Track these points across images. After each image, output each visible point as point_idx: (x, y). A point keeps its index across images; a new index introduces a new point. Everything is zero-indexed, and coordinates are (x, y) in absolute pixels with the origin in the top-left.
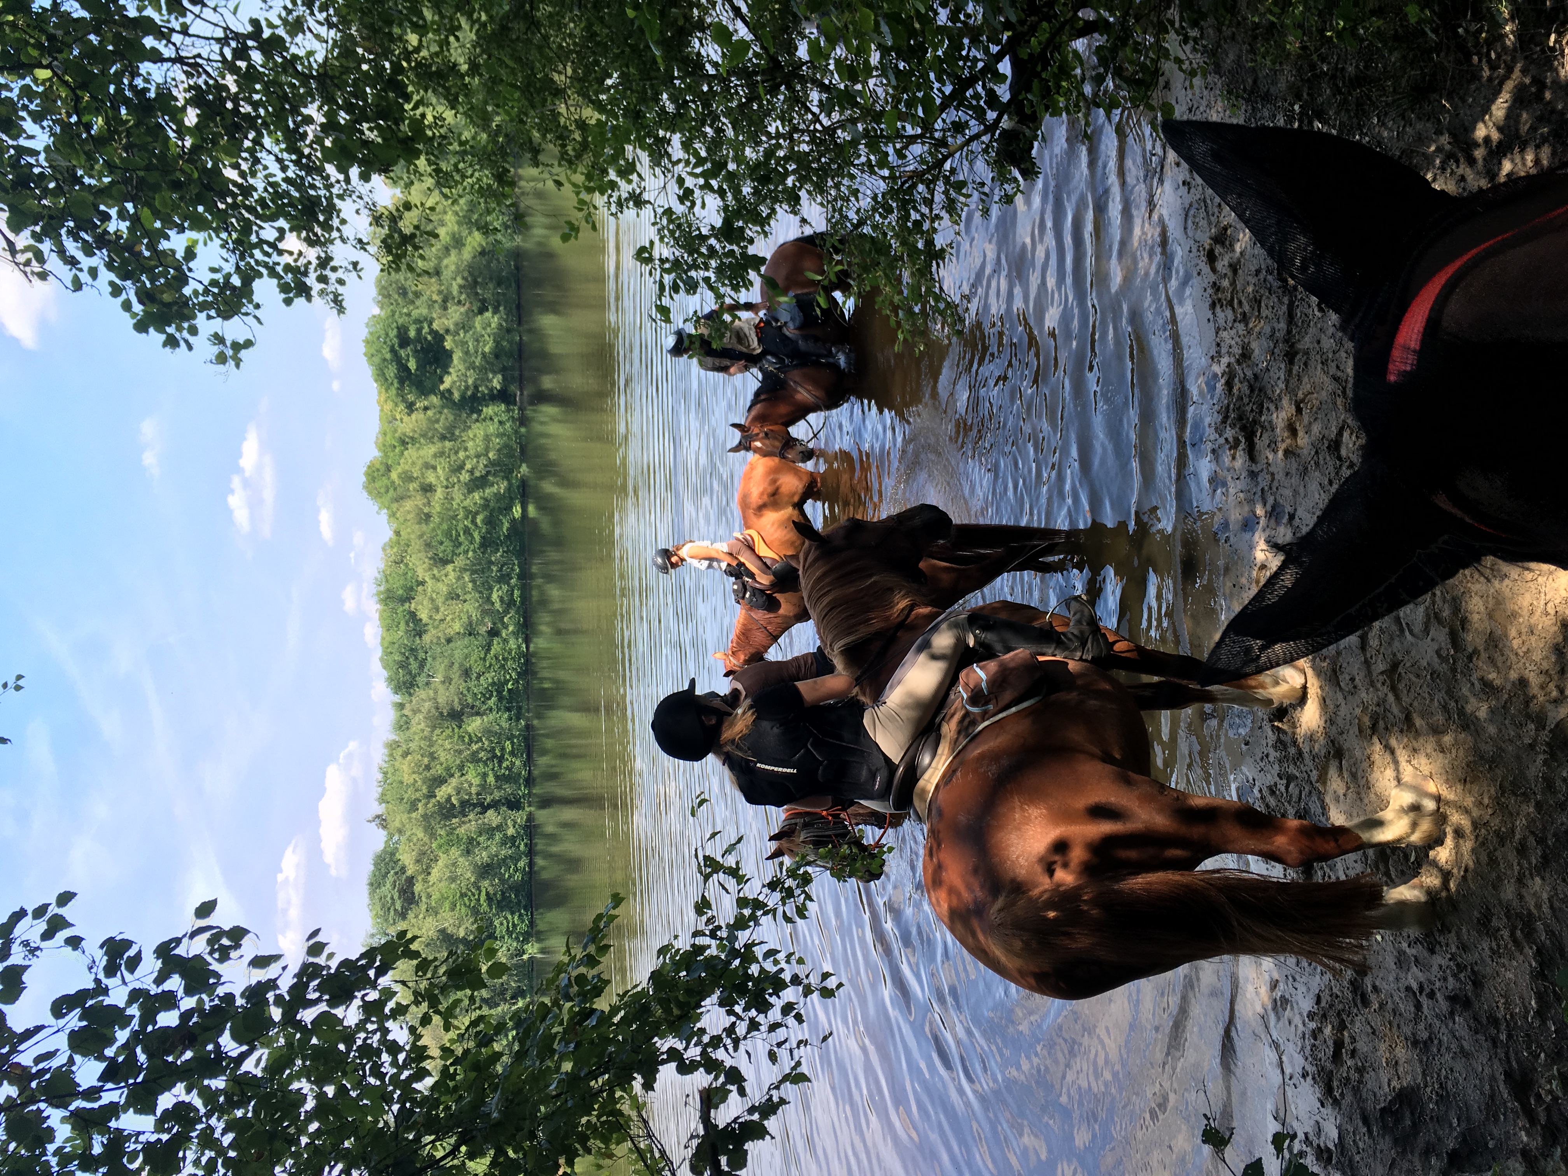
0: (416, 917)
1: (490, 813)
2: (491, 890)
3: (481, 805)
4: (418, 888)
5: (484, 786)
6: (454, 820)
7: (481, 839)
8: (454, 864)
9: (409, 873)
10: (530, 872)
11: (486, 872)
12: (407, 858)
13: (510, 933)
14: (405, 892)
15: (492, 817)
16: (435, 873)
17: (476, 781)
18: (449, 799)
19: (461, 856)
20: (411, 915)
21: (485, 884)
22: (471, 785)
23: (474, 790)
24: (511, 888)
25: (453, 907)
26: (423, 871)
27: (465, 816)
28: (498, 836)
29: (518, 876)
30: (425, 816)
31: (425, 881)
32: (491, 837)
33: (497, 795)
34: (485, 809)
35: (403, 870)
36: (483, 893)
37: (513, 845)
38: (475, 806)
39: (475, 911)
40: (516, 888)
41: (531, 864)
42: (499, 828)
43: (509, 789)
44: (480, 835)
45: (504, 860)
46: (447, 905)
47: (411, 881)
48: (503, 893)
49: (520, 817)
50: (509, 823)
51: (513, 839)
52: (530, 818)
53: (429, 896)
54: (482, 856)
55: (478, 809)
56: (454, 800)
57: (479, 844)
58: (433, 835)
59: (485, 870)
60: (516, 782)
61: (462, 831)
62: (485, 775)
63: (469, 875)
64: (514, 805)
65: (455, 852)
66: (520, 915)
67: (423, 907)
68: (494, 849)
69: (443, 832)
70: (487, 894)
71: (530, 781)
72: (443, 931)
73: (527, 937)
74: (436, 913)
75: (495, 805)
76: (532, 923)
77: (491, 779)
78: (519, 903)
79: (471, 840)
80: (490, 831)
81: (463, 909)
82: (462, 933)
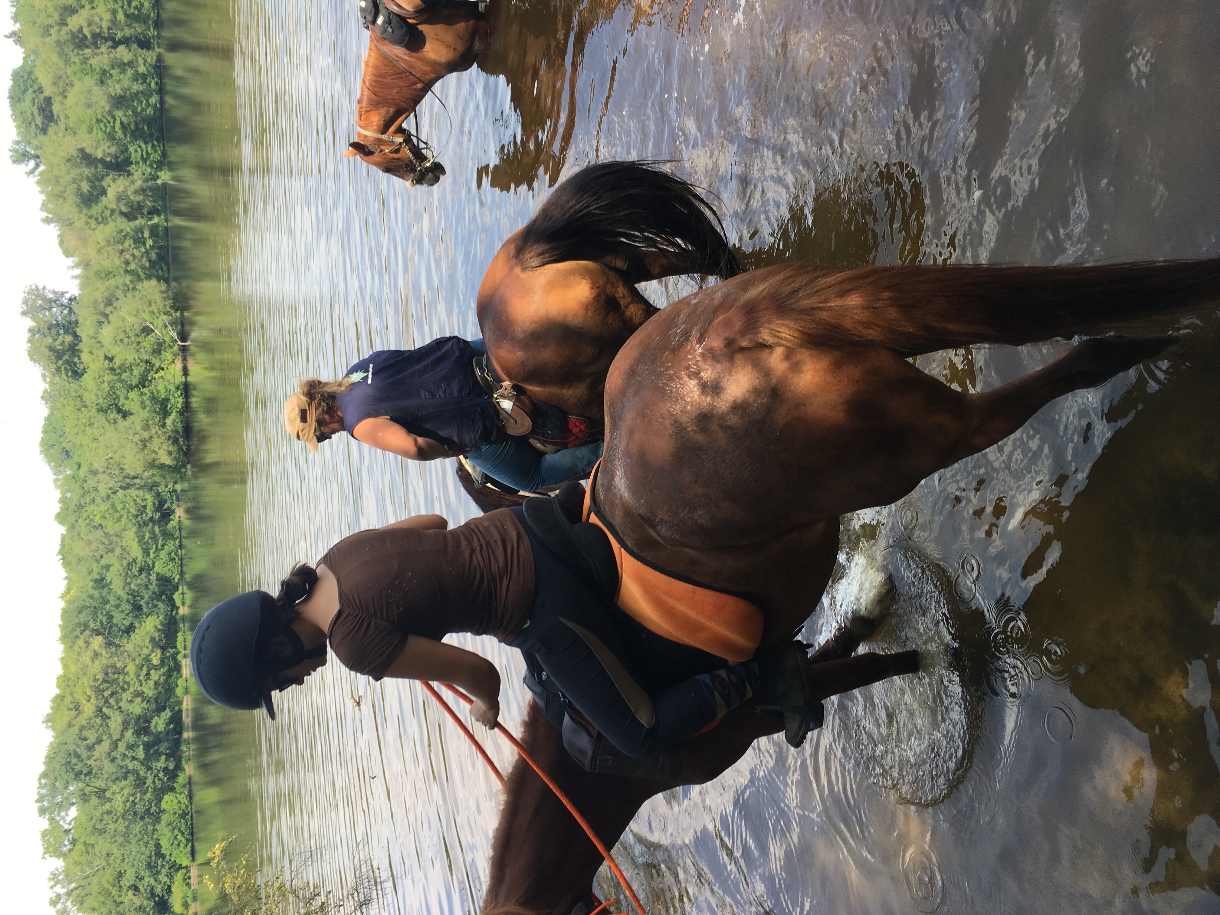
0: (56, 134)
1: (121, 48)
2: (124, 119)
3: (113, 39)
4: (56, 108)
5: (114, 22)
6: (87, 51)
7: (114, 72)
8: (89, 92)
9: (47, 93)
10: (161, 108)
11: (120, 103)
12: (44, 79)
13: (144, 160)
14: (44, 110)
15: (123, 53)
16: (72, 95)
17: (107, 16)
18: (80, 30)
19: (96, 84)
20: (51, 131)
21: (119, 114)
22: (101, 19)
23: (105, 25)
24: (144, 120)
25: (90, 130)
26: (60, 94)
27: (97, 47)
28: (130, 72)
29: (150, 111)
30: (58, 43)
31: (62, 103)
32: (123, 71)
33: (128, 32)
34: (116, 44)
35: (40, 90)
36: (118, 122)
37: (145, 81)
38: (106, 39)
39: (111, 137)
40: (149, 121)
41: (162, 101)
42: (130, 64)
43: (139, 28)
44: (113, 68)
45: (137, 94)
46: (84, 128)
47: (48, 101)
48: (136, 124)
49: (151, 56)
50: (140, 61)
51: (144, 77)
52: (160, 59)
53: (67, 117)
54: (116, 89)
55: (110, 43)
56: (86, 31)
57: (111, 76)
58: (67, 62)
59: (119, 101)
60: (145, 22)
61: (94, 61)
62: (114, 12)
63: (103, 103)
64: (145, 44)
65: (90, 81)
66: (153, 146)
67: (62, 126)
68: (126, 83)
69: (77, 60)
70: (122, 123)
71: (158, 24)
72: (82, 150)
73: (160, 165)
74: (75, 133)
75: (125, 41)
76: (164, 154)
77: (121, 16)
78: (151, 135)
79: (104, 72)
80: (123, 66)
81: (100, 135)
82: (99, 155)
